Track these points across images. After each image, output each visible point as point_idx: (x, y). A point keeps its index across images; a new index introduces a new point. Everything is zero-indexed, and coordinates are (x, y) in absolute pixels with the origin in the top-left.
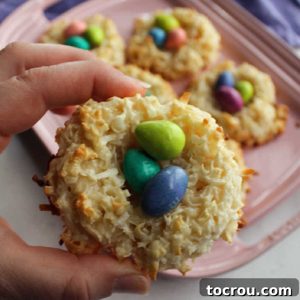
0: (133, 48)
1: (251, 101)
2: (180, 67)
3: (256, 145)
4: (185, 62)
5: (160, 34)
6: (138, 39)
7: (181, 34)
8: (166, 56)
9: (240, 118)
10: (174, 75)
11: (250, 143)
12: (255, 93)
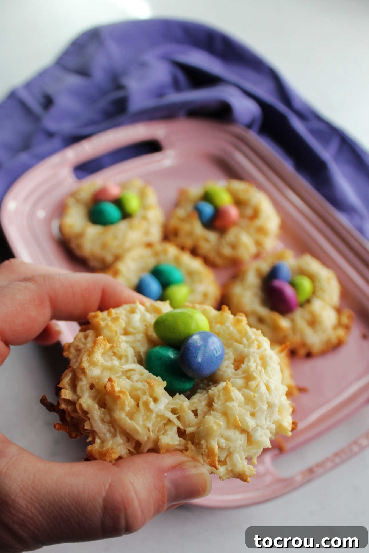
0: (174, 223)
1: (308, 301)
2: (227, 251)
3: (309, 355)
4: (234, 246)
5: (208, 209)
6: (181, 212)
7: (233, 212)
8: (212, 236)
9: (293, 321)
10: (219, 261)
11: (302, 352)
12: (314, 293)
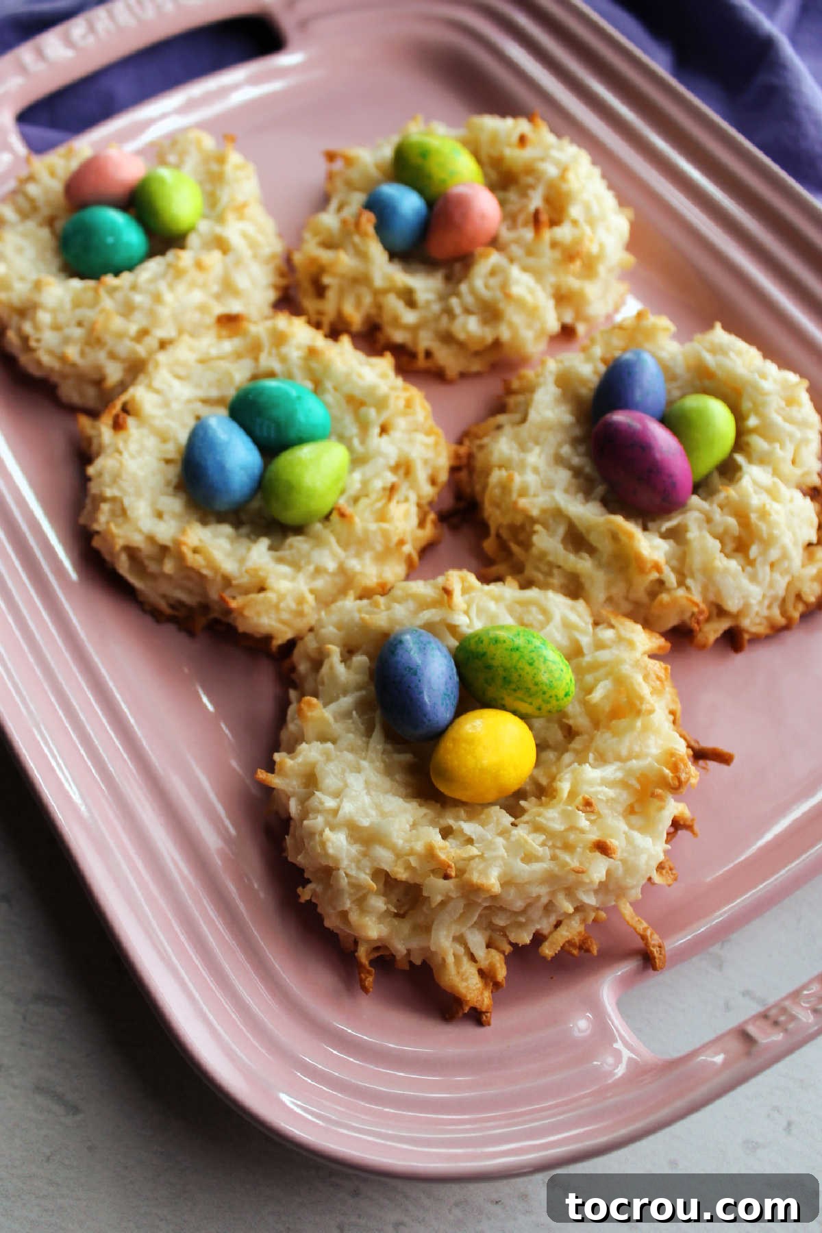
1: (728, 470)
2: (471, 327)
3: (733, 640)
4: (491, 313)
5: (409, 203)
6: (329, 220)
7: (486, 205)
8: (425, 286)
9: (676, 535)
10: (446, 358)
11: (713, 631)
12: (740, 444)
